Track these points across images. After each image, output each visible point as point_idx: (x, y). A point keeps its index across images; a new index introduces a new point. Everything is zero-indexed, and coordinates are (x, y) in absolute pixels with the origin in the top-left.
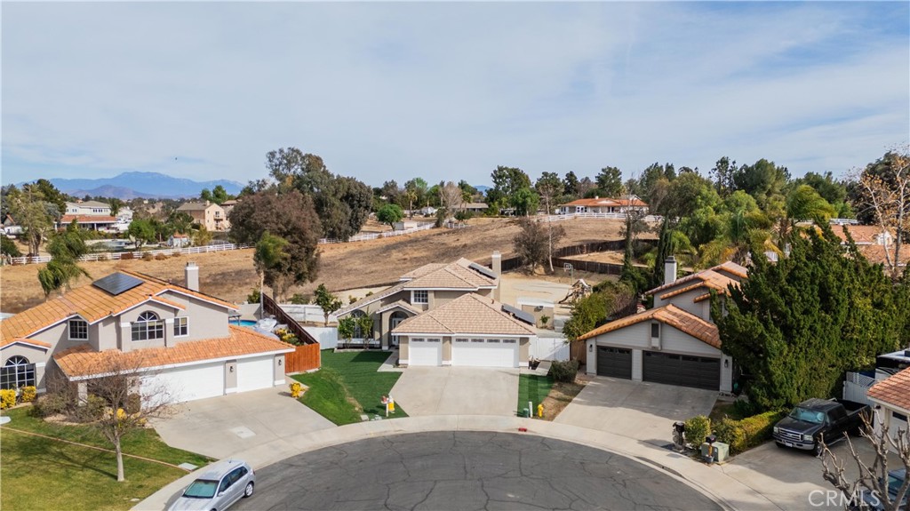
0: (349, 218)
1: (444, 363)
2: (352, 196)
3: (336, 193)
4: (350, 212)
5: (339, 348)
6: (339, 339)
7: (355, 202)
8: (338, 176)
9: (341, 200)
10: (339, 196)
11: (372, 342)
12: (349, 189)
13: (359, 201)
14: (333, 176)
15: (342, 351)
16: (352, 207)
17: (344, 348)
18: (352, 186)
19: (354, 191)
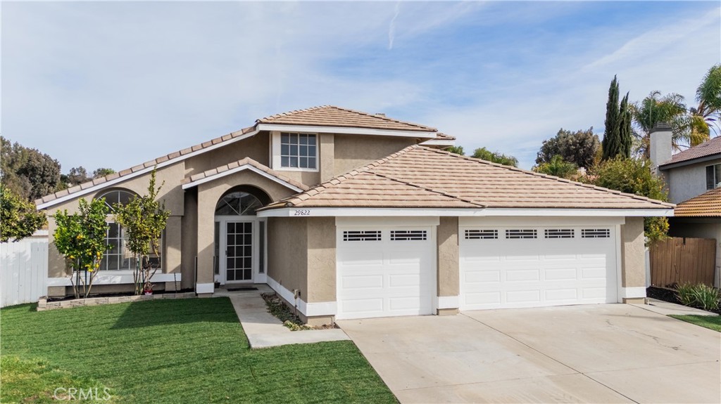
0: (28, 194)
1: (444, 302)
2: (34, 169)
3: (13, 162)
4: (30, 187)
5: (51, 299)
6: (52, 274)
7: (37, 176)
8: (16, 145)
9: (19, 173)
10: (17, 167)
11: (157, 276)
12: (29, 161)
13: (42, 176)
14: (8, 143)
15: (65, 304)
16: (33, 182)
17: (69, 297)
18: (34, 158)
19: (37, 164)
